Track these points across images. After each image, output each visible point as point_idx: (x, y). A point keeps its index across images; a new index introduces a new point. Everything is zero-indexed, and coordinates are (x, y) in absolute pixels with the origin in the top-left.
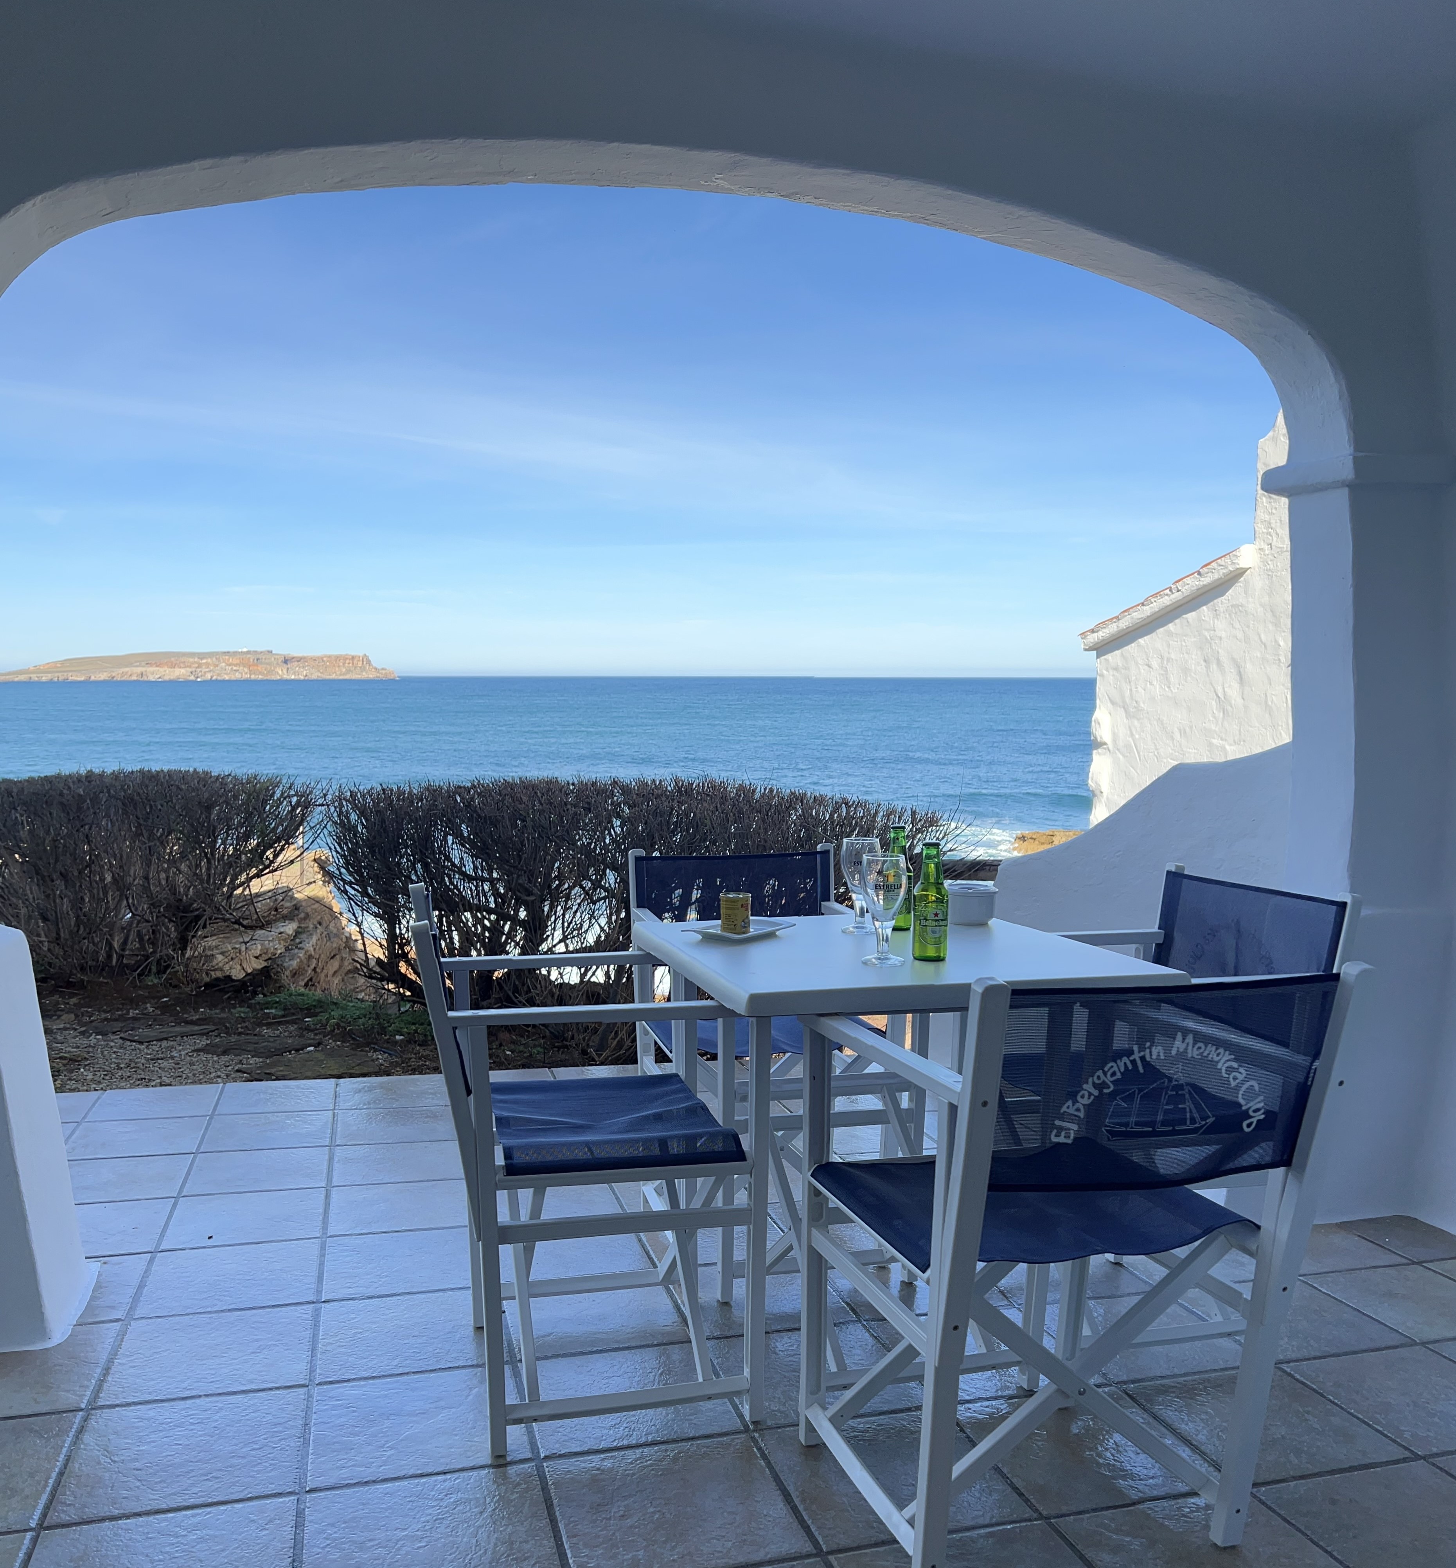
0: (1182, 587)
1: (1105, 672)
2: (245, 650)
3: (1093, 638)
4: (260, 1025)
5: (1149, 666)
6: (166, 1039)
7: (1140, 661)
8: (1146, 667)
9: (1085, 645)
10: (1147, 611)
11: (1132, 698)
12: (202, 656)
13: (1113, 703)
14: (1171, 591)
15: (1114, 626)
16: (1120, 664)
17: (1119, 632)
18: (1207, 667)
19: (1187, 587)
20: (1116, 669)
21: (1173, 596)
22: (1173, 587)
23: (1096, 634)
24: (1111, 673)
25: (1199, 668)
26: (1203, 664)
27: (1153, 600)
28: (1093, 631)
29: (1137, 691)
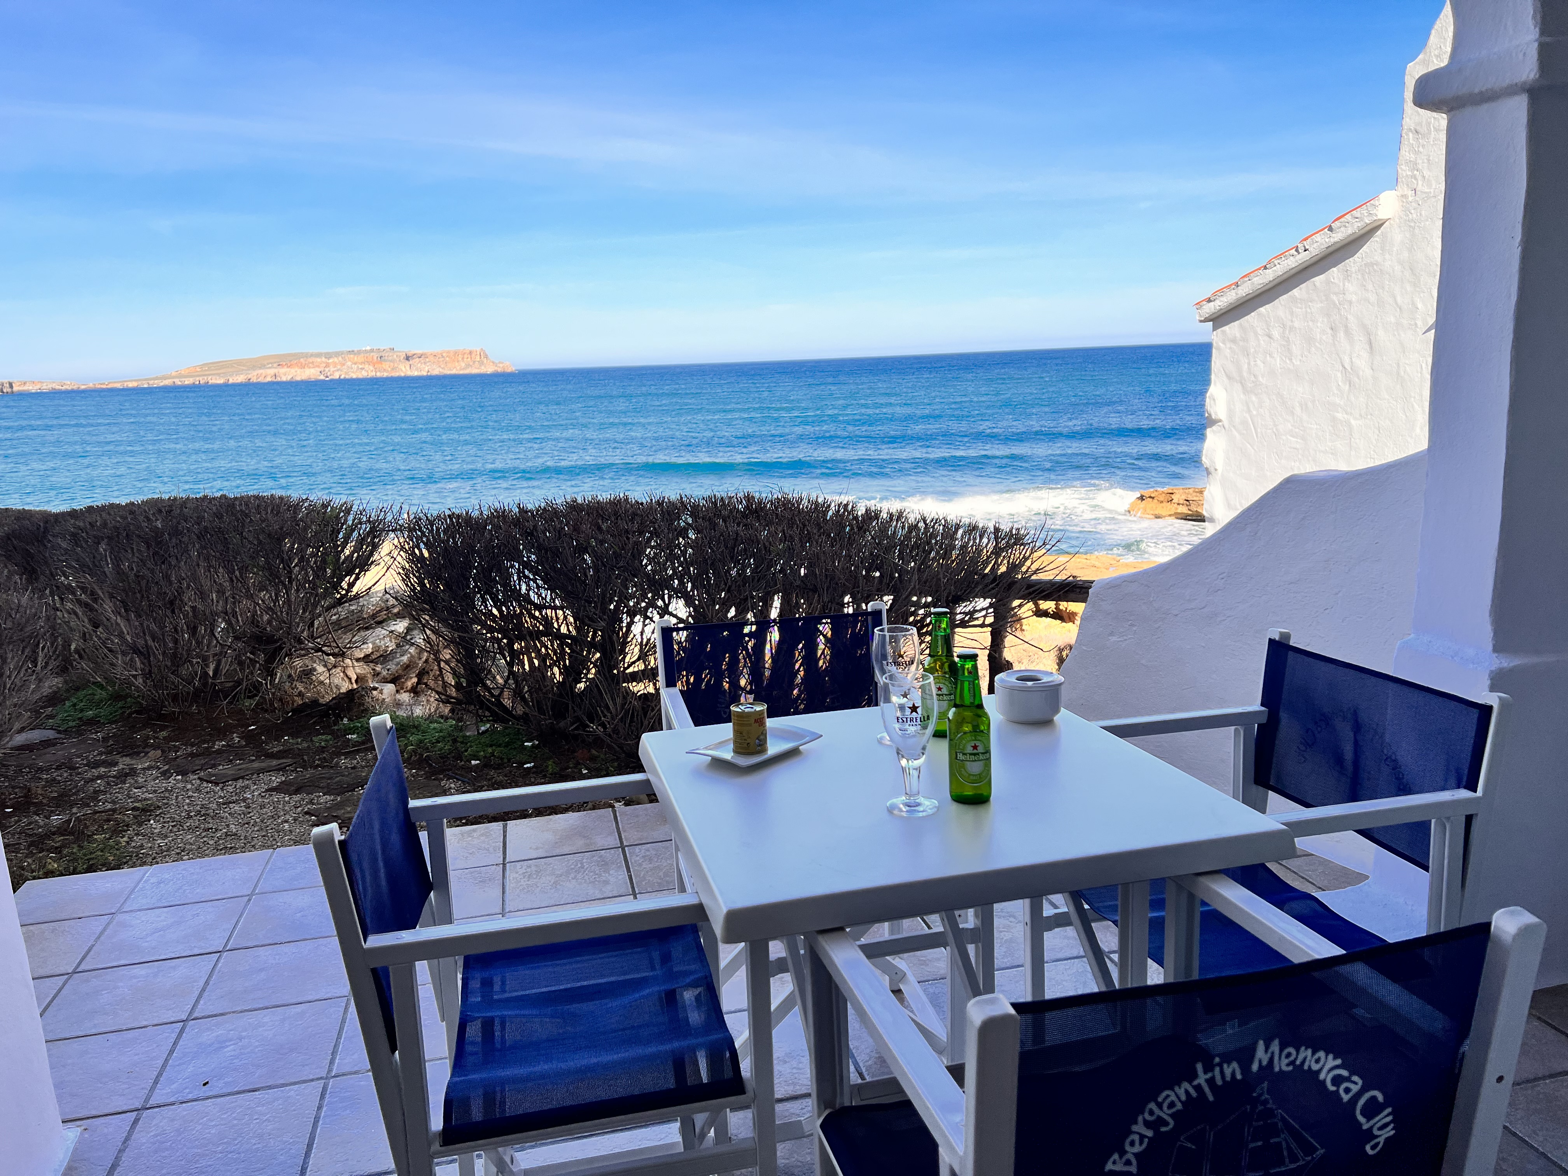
0: (1310, 245)
1: (1221, 345)
2: (368, 348)
3: (1210, 309)
4: (338, 754)
5: (1270, 336)
6: (243, 778)
7: (1260, 331)
8: (1267, 338)
9: (1200, 316)
10: (1270, 275)
11: (1250, 372)
12: (328, 355)
13: (1229, 377)
14: (1297, 251)
15: (1233, 293)
16: (1238, 335)
17: (1238, 300)
18: (1334, 336)
19: (1315, 245)
20: (1234, 341)
21: (1299, 257)
22: (1299, 246)
23: (1212, 304)
24: (1228, 345)
25: (1324, 337)
26: (1330, 331)
27: (1276, 262)
28: (1209, 300)
29: (1256, 365)
